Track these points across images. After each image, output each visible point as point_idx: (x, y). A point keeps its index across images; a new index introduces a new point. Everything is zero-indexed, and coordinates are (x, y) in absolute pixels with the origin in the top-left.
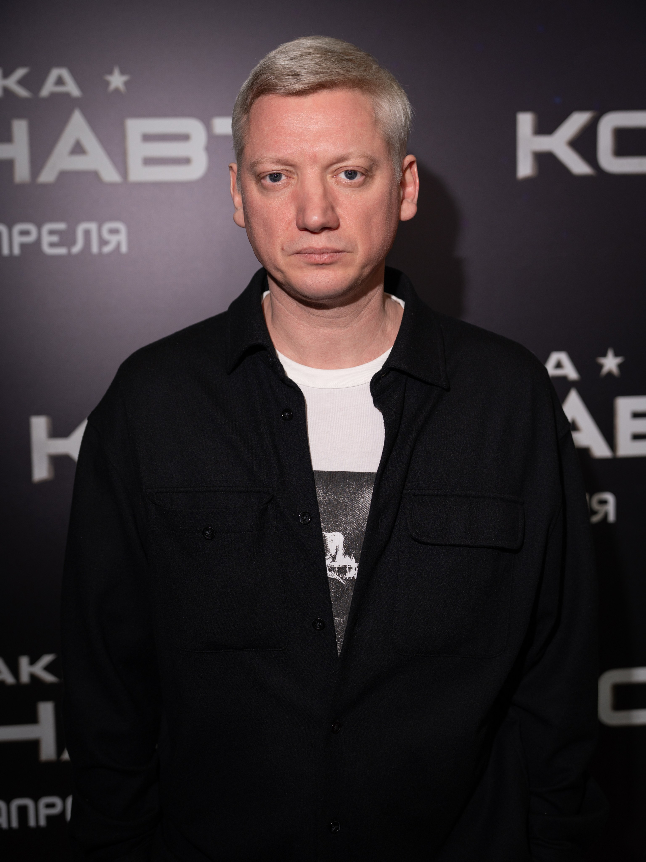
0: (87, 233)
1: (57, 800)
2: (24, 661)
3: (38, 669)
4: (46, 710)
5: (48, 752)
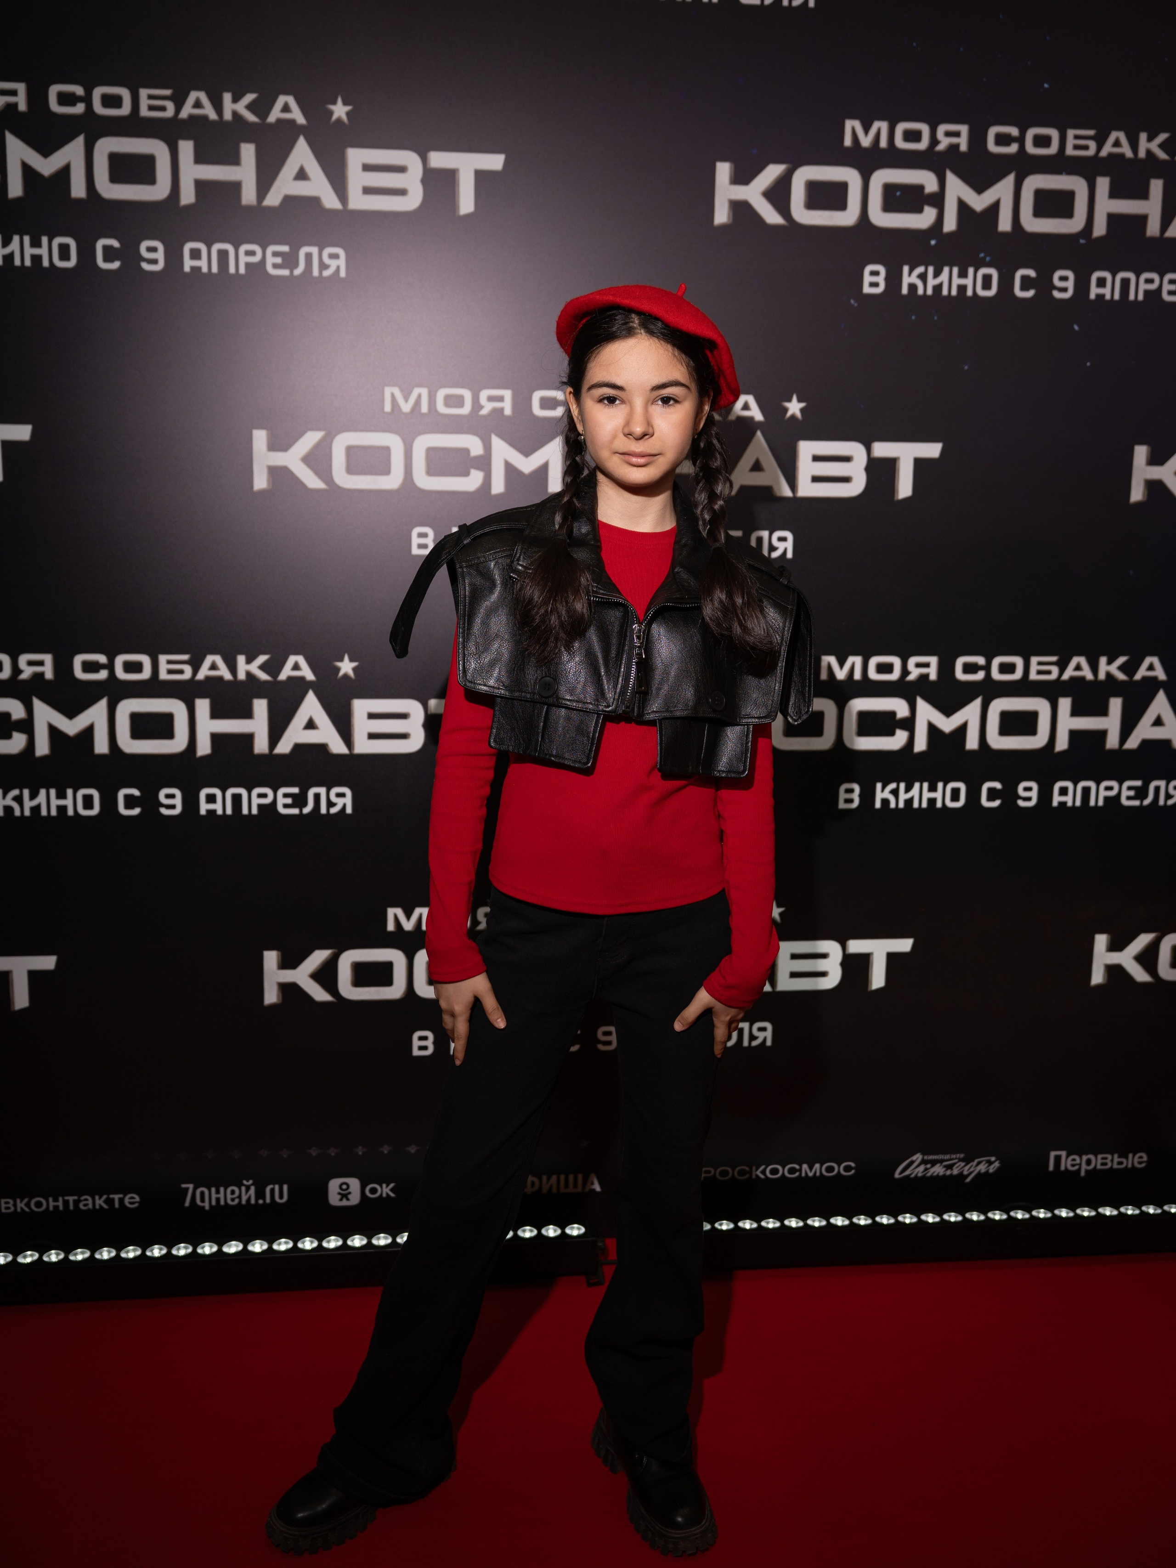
0: (309, 256)
1: (268, 791)
2: (241, 659)
3: (254, 667)
4: (260, 706)
5: (261, 745)
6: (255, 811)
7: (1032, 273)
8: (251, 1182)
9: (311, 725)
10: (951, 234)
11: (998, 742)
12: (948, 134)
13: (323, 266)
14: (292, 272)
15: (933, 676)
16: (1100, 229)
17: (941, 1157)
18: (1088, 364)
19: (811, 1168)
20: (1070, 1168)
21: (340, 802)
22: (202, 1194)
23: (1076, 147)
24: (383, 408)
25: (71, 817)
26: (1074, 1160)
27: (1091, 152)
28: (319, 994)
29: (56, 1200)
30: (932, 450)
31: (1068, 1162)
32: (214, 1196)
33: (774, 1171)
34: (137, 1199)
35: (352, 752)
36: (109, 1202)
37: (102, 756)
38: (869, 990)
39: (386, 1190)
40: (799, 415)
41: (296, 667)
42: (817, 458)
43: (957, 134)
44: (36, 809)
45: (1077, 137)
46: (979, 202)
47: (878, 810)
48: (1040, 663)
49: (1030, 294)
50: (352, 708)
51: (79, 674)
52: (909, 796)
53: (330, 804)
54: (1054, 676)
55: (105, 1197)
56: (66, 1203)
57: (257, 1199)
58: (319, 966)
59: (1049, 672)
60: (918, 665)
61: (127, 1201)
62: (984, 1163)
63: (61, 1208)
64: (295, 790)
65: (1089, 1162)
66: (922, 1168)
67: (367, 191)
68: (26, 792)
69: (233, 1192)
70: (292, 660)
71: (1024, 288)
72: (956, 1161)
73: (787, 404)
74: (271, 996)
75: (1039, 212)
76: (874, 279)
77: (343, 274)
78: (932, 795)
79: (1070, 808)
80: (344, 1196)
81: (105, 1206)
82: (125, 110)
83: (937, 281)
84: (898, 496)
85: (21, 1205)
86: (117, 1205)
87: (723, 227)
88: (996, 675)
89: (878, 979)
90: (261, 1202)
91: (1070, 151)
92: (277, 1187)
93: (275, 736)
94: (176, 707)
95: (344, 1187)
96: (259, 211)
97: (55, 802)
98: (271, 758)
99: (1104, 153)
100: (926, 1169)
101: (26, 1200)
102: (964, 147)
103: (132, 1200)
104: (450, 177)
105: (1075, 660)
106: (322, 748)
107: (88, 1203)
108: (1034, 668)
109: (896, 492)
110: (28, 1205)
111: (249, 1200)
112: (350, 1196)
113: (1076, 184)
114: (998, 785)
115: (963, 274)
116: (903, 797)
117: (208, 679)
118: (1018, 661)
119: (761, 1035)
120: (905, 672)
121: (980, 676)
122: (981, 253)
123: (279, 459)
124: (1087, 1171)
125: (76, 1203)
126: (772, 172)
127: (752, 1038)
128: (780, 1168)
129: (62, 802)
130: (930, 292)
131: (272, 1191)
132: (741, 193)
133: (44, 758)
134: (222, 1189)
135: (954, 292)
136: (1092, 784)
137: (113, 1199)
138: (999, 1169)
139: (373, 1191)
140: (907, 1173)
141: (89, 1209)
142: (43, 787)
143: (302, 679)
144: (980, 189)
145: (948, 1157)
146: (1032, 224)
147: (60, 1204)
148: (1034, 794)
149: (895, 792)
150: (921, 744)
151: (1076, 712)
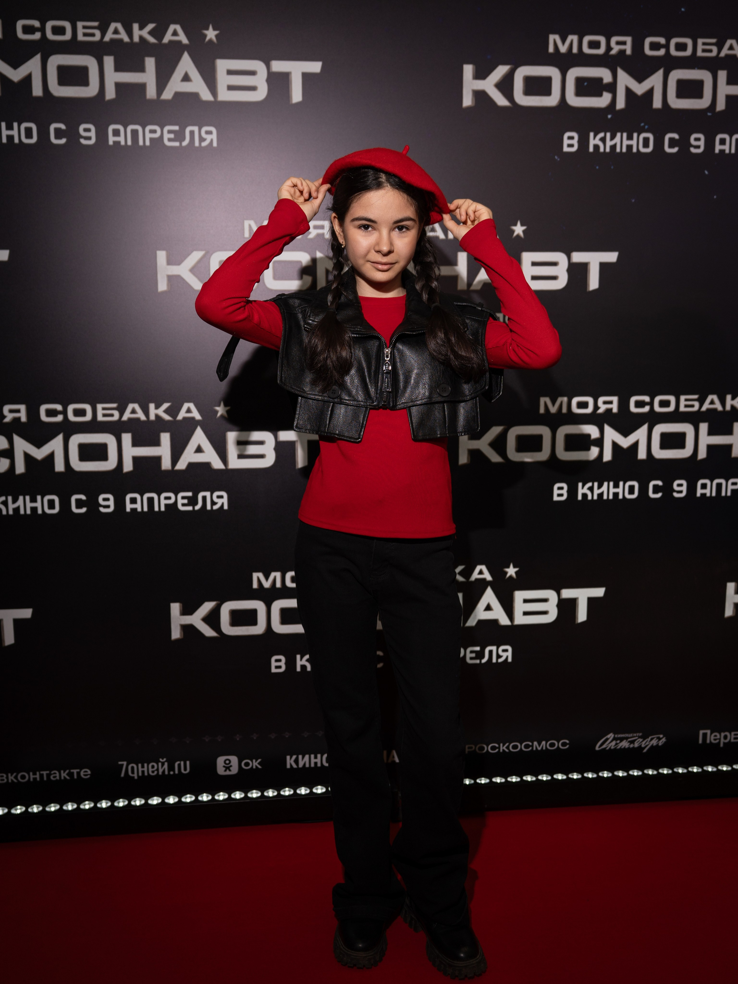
0: (192, 133)
1: (172, 495)
2: (152, 406)
3: (160, 412)
4: (165, 438)
5: (166, 464)
6: (163, 509)
7: (676, 136)
8: (165, 759)
9: (199, 450)
10: (621, 111)
11: (659, 454)
12: (618, 43)
13: (202, 139)
14: (181, 144)
15: (615, 410)
16: (721, 106)
17: (627, 735)
18: (715, 197)
19: (539, 745)
20: (713, 741)
21: (220, 502)
22: (133, 768)
23: (704, 51)
24: (244, 235)
25: (40, 515)
26: (715, 736)
27: (714, 54)
28: (208, 632)
29: (35, 774)
30: (612, 257)
31: (712, 737)
32: (140, 769)
33: (515, 747)
34: (89, 772)
35: (227, 467)
36: (71, 774)
37: (60, 473)
38: (576, 622)
39: (255, 764)
40: (522, 234)
41: (189, 411)
42: (534, 264)
43: (624, 43)
44: (17, 510)
45: (704, 44)
46: (639, 89)
47: (580, 501)
48: (686, 400)
49: (675, 150)
50: (226, 438)
51: (44, 417)
52: (600, 491)
53: (213, 503)
54: (696, 408)
55: (67, 771)
56: (41, 776)
57: (169, 770)
58: (208, 612)
59: (692, 406)
60: (605, 403)
61: (82, 773)
62: (655, 739)
63: (38, 779)
64: (190, 494)
65: (726, 737)
66: (614, 743)
67: (231, 88)
68: (10, 499)
69: (153, 767)
70: (186, 406)
71: (671, 146)
72: (637, 738)
73: (514, 228)
74: (176, 634)
75: (680, 95)
76: (571, 142)
77: (215, 144)
78: (616, 490)
79: (708, 497)
80: (228, 768)
81: (68, 778)
82: (68, 36)
83: (613, 143)
84: (589, 289)
85: (11, 778)
86: (75, 777)
87: (469, 108)
88: (657, 408)
89: (582, 615)
90: (172, 773)
91: (700, 53)
92: (182, 763)
93: (175, 458)
94: (109, 440)
95: (227, 762)
96: (158, 102)
97: (29, 505)
98: (173, 472)
99: (722, 54)
100: (617, 744)
101: (15, 774)
102: (629, 52)
103: (86, 773)
104: (285, 77)
105: (710, 398)
106: (207, 465)
107: (56, 775)
108: (682, 403)
109: (588, 286)
110: (16, 777)
111: (164, 771)
112: (231, 768)
113: (705, 76)
114: (660, 483)
115: (630, 138)
116: (596, 492)
117: (130, 419)
118: (672, 399)
119: (504, 655)
120: (596, 407)
121: (647, 409)
122: (642, 123)
123: (174, 270)
124: (724, 743)
125: (48, 775)
126: (501, 71)
127: (499, 656)
128: (519, 744)
129: (34, 505)
130: (608, 150)
131: (179, 765)
132: (480, 85)
133: (21, 475)
134: (146, 765)
135: (624, 150)
136: (723, 481)
137: (73, 773)
138: (665, 742)
139: (247, 764)
140: (604, 746)
141: (57, 780)
142: (21, 495)
143: (193, 418)
144: (640, 79)
145: (631, 735)
146: (676, 103)
147: (38, 776)
148: (684, 489)
149: (591, 489)
150: (608, 456)
151: (711, 433)
